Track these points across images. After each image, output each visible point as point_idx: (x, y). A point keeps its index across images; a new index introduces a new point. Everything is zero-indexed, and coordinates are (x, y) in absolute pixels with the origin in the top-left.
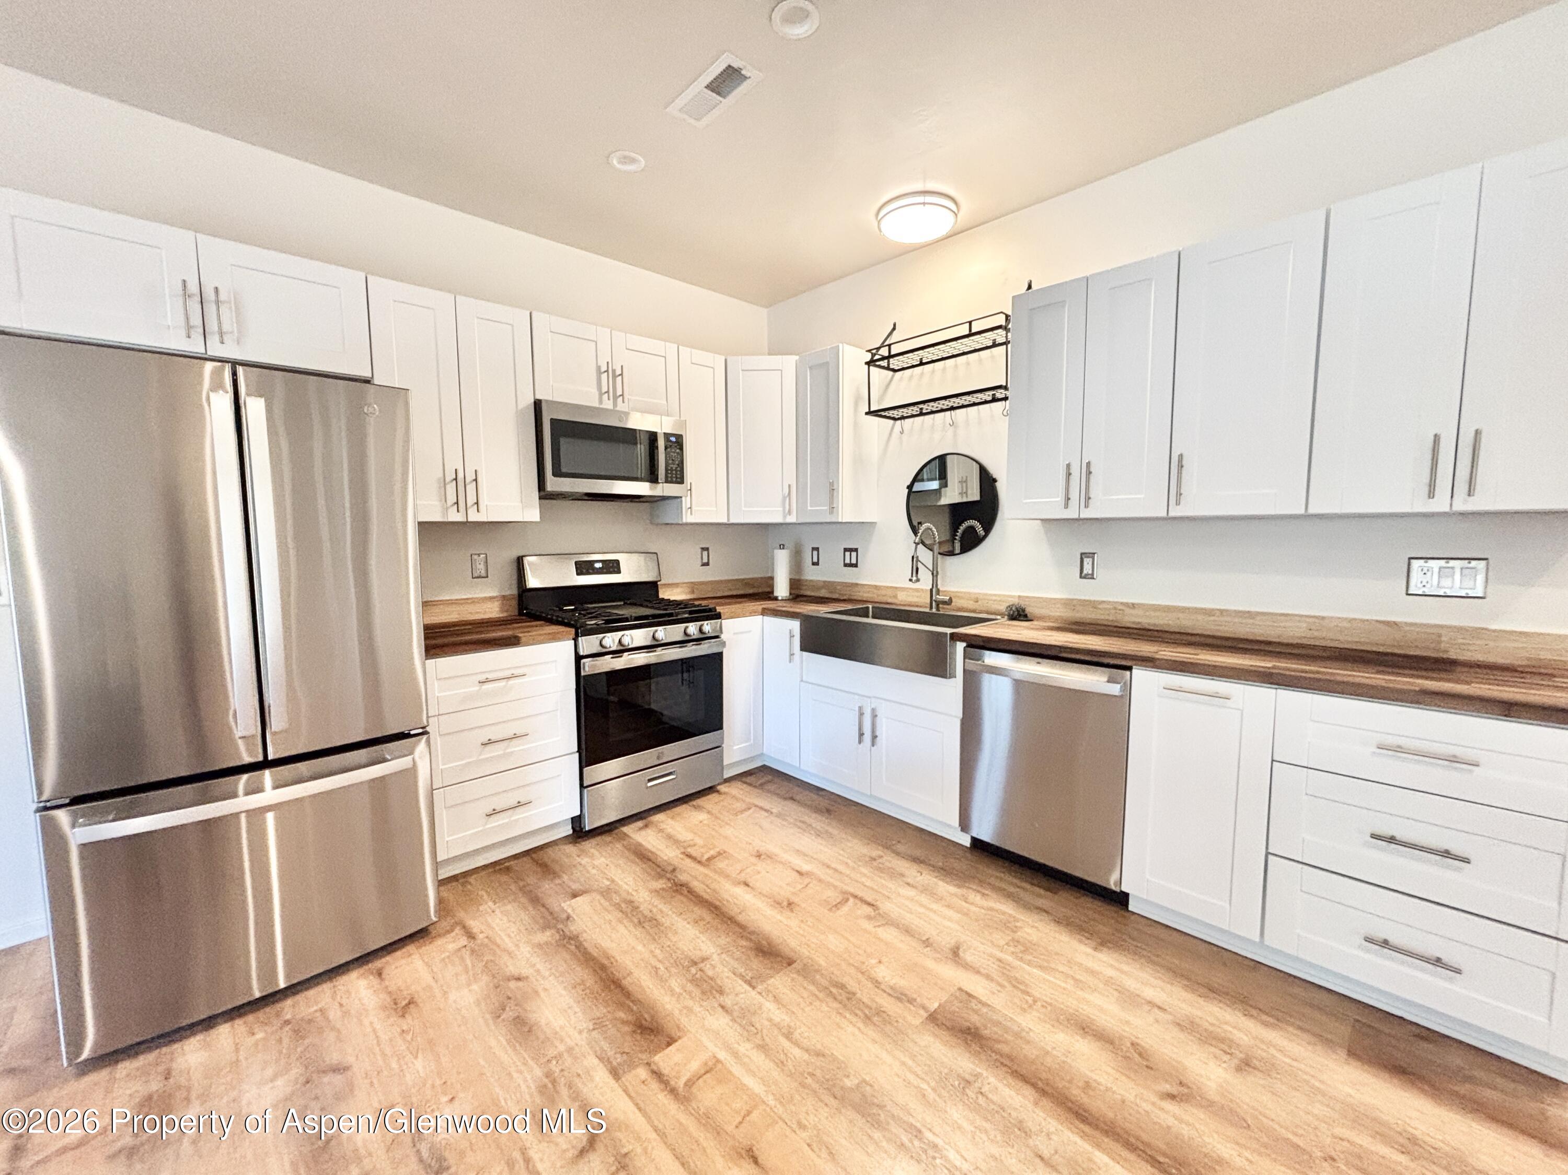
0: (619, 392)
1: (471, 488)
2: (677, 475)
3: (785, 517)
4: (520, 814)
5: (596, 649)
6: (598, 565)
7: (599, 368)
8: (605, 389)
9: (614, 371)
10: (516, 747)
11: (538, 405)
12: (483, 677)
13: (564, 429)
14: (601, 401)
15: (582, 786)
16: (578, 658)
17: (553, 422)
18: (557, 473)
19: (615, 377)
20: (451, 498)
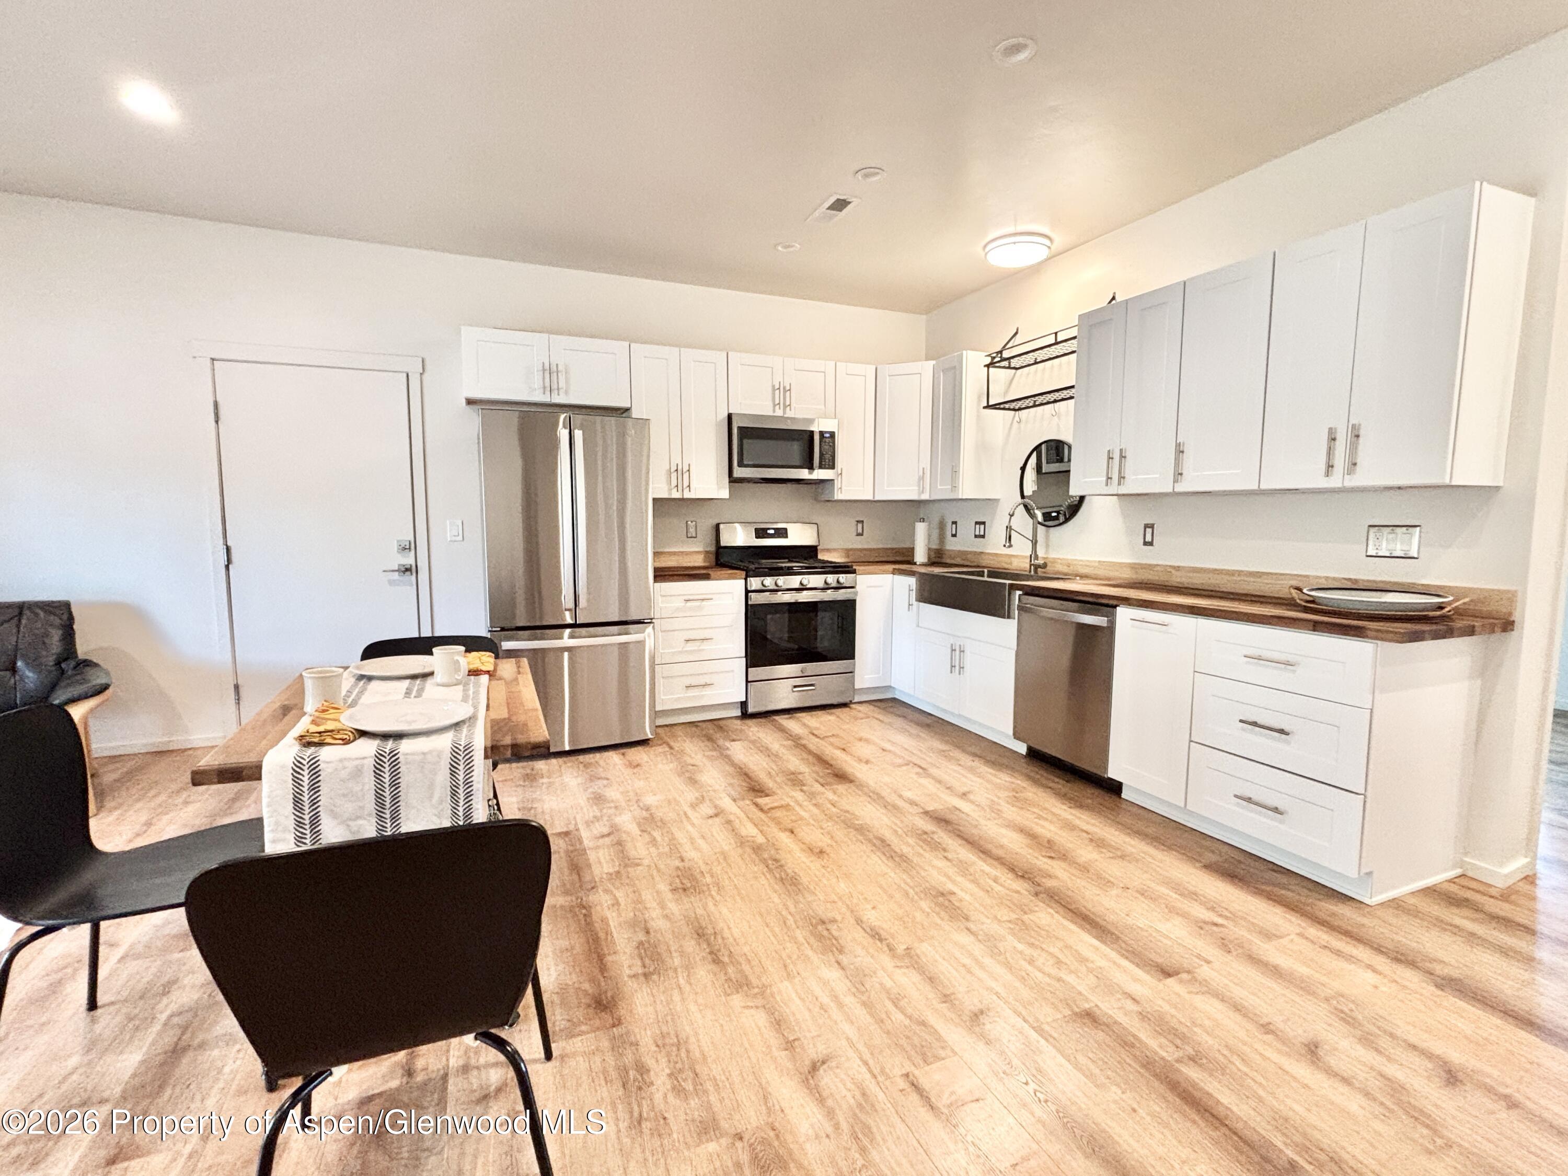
0: (788, 403)
1: (686, 476)
2: (829, 462)
3: (919, 495)
4: (707, 692)
5: (760, 587)
6: (772, 532)
7: (773, 386)
8: (777, 402)
9: (784, 388)
10: (705, 646)
11: (730, 417)
12: (687, 598)
13: (747, 433)
14: (774, 411)
15: (747, 682)
16: (747, 592)
17: (740, 428)
18: (741, 464)
19: (785, 391)
20: (674, 483)
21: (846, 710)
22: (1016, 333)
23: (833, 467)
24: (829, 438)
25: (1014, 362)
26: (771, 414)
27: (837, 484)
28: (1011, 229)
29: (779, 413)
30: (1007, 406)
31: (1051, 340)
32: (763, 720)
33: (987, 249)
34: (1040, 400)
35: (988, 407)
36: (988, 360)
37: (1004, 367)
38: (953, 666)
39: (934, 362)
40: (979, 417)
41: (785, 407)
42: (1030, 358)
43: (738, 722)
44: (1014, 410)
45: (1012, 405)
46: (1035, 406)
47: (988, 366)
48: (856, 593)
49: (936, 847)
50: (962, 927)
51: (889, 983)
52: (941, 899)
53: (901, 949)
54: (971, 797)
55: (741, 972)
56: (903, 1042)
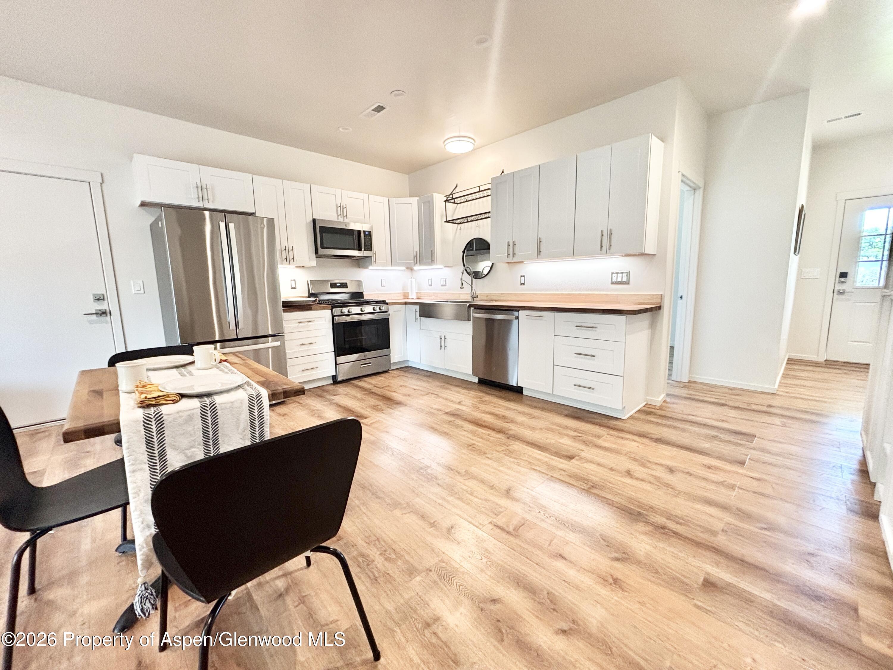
0: (345, 215)
1: (291, 253)
2: (369, 248)
4: (314, 371)
5: (339, 313)
6: (338, 285)
7: (337, 205)
8: (339, 214)
9: (343, 206)
10: (311, 347)
11: (314, 221)
12: (299, 321)
13: (325, 230)
14: (338, 219)
15: (336, 364)
16: (333, 316)
17: (320, 227)
18: (322, 247)
19: (343, 209)
20: (284, 257)
21: (387, 374)
22: (457, 186)
23: (371, 250)
24: (369, 235)
25: (457, 201)
26: (336, 220)
27: (373, 259)
28: (457, 134)
29: (341, 220)
30: (455, 221)
31: (477, 190)
32: (346, 384)
33: (445, 143)
34: (469, 219)
35: (446, 221)
36: (445, 199)
37: (452, 203)
38: (441, 346)
39: (418, 198)
40: (442, 226)
41: (344, 217)
42: (464, 199)
43: (332, 386)
44: (458, 224)
45: (458, 221)
46: (467, 222)
47: (445, 201)
48: (389, 315)
49: (457, 427)
50: (484, 457)
51: (465, 488)
52: (470, 448)
53: (463, 471)
54: (463, 403)
55: (392, 499)
56: (483, 509)
